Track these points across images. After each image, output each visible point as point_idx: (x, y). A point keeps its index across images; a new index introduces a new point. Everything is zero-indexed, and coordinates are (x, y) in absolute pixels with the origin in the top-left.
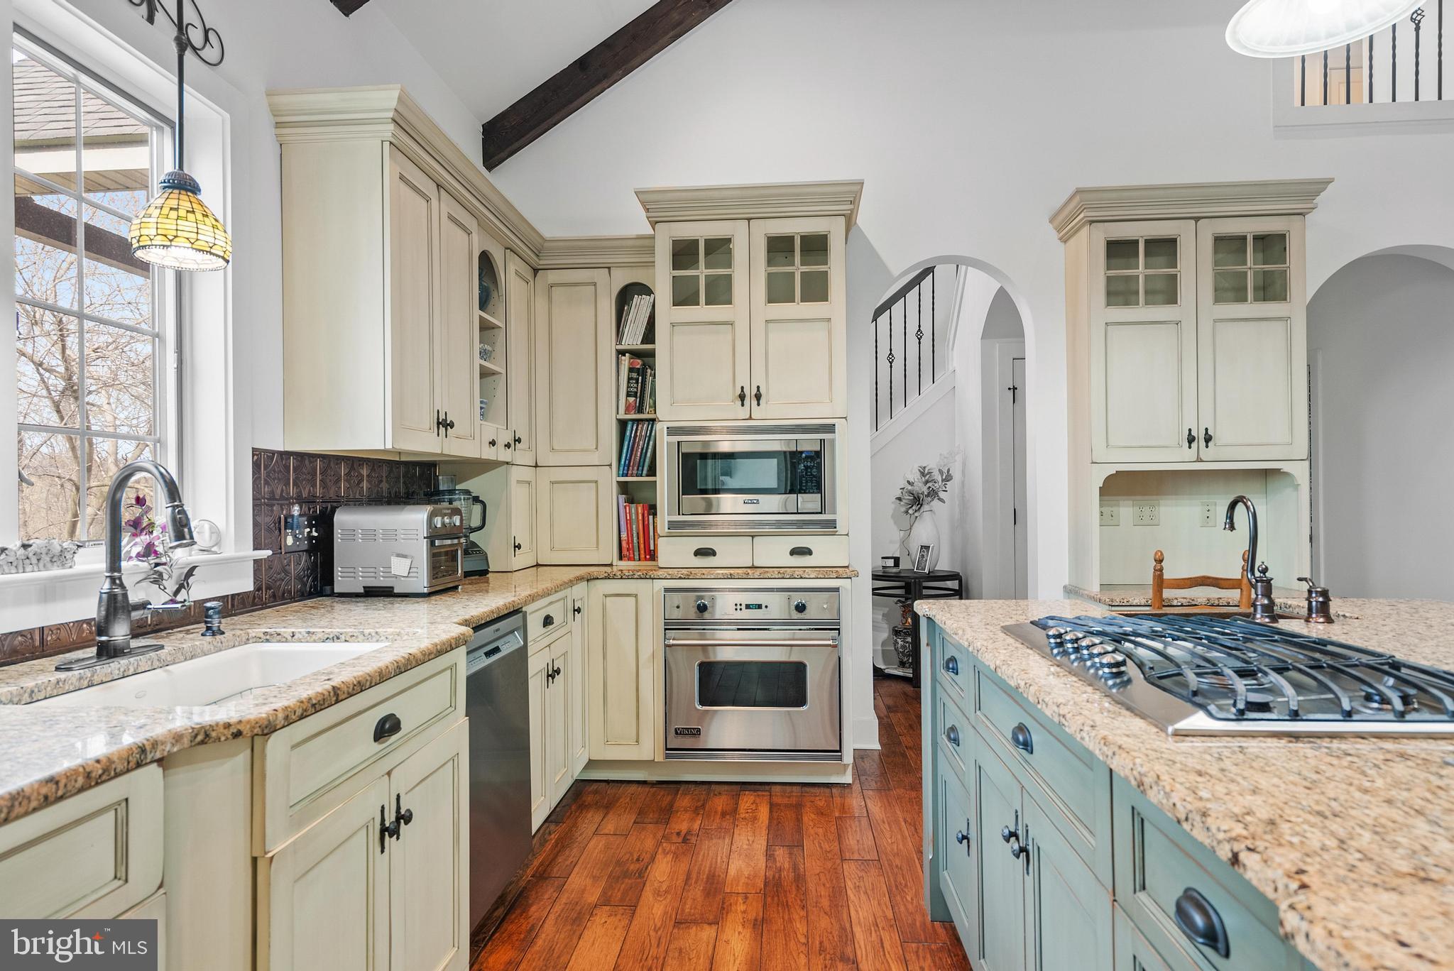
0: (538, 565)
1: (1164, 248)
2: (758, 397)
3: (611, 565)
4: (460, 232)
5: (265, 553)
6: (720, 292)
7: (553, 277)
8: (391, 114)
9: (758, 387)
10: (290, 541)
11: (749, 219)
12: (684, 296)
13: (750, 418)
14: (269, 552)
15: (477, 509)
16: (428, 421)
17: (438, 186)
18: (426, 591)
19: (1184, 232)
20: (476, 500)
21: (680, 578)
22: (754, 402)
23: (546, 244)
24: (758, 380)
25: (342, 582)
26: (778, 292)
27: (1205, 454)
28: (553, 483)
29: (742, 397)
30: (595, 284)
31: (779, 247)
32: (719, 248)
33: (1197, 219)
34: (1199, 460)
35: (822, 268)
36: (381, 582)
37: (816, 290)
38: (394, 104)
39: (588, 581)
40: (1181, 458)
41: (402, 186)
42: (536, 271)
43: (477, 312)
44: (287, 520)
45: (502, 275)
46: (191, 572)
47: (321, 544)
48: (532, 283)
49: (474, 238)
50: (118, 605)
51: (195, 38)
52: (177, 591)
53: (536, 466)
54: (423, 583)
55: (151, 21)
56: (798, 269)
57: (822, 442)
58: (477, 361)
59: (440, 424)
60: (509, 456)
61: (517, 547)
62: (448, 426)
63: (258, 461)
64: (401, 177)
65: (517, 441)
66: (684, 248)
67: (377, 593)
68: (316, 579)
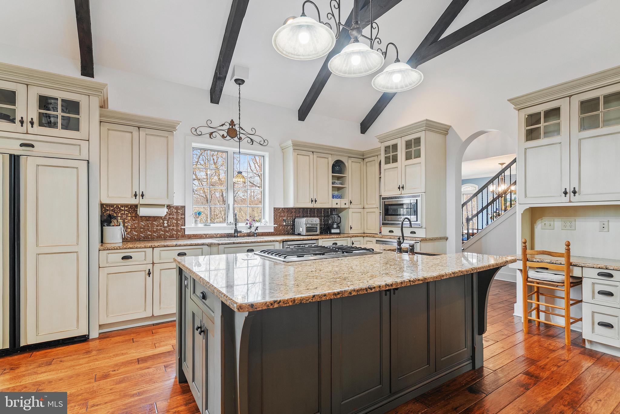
0: (364, 233)
1: (554, 113)
2: (403, 188)
4: (323, 159)
6: (395, 160)
7: (367, 160)
8: (292, 144)
9: (403, 185)
10: (284, 224)
11: (401, 137)
12: (387, 161)
13: (401, 194)
14: (277, 225)
15: (339, 218)
16: (309, 200)
17: (313, 152)
18: (304, 234)
19: (564, 104)
20: (339, 217)
21: (380, 238)
22: (402, 189)
23: (364, 152)
24: (403, 183)
25: (296, 233)
26: (408, 157)
27: (573, 198)
28: (367, 212)
29: (399, 188)
30: (374, 161)
31: (408, 144)
32: (395, 147)
33: (570, 96)
34: (570, 202)
35: (419, 148)
36: (299, 232)
37: (418, 156)
38: (291, 143)
39: (363, 237)
40: (563, 201)
41: (299, 156)
42: (364, 159)
43: (331, 174)
44: (284, 220)
45: (346, 164)
46: (257, 227)
47: (293, 225)
48: (362, 163)
49: (330, 159)
50: (236, 231)
51: (262, 143)
52: (255, 231)
53: (364, 208)
54: (304, 233)
55: (252, 144)
56: (413, 149)
57: (417, 200)
58: (331, 185)
59: (312, 201)
60: (347, 206)
61: (351, 228)
62: (316, 201)
63: (276, 210)
64: (297, 154)
65: (351, 203)
66: (387, 148)
67: (299, 234)
68: (293, 231)
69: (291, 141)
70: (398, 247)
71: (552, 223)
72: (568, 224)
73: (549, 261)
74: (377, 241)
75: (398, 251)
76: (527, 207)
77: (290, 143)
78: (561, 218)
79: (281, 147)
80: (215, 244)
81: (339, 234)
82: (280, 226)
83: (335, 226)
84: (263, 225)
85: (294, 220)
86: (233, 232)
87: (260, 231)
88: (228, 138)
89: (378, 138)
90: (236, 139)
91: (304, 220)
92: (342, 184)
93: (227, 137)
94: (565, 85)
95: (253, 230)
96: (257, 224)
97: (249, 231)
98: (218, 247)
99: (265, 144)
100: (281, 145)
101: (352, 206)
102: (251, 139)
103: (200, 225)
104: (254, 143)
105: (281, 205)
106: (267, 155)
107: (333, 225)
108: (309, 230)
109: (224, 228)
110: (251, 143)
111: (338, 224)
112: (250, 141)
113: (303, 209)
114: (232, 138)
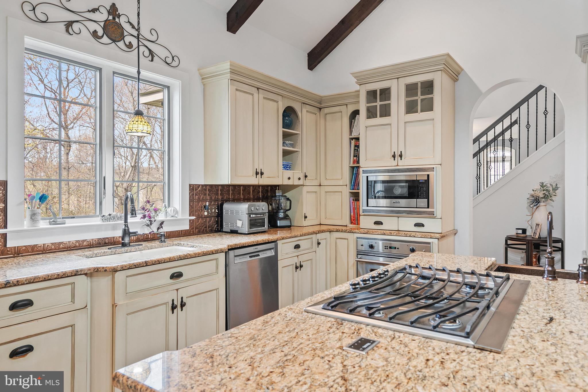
0: (320, 224)
2: (401, 156)
3: (346, 226)
4: (271, 103)
5: (194, 218)
6: (386, 112)
7: (326, 110)
8: (229, 70)
9: (401, 152)
10: (206, 213)
11: (398, 78)
12: (371, 114)
13: (398, 165)
14: (194, 217)
15: (288, 202)
16: (252, 172)
17: (258, 89)
18: (247, 232)
20: (288, 199)
21: (364, 233)
22: (399, 158)
23: (323, 98)
24: (401, 149)
25: (226, 228)
26: (411, 108)
28: (326, 192)
29: (394, 156)
30: (341, 112)
31: (411, 89)
32: (385, 93)
35: (431, 96)
36: (235, 228)
37: (429, 106)
38: (229, 67)
39: (330, 232)
41: (238, 92)
42: (320, 109)
43: (281, 130)
44: (205, 207)
45: (299, 114)
46: (162, 223)
47: (220, 215)
48: (318, 114)
49: (280, 103)
50: (126, 232)
51: (169, 60)
52: (158, 229)
53: (320, 185)
54: (246, 230)
55: (152, 60)
56: (419, 98)
57: (428, 175)
58: (281, 148)
59: (257, 173)
60: (300, 182)
61: (306, 217)
62: (262, 174)
63: (193, 188)
64: (237, 90)
65: (306, 176)
66: (372, 95)
67: (234, 232)
68: (218, 226)
69: (229, 64)
70: (550, 269)
74: (357, 238)
75: (550, 277)
77: (226, 66)
79: (201, 75)
80: (106, 271)
81: (289, 227)
82: (198, 217)
83: (281, 215)
84: (169, 218)
85: (222, 205)
86: (119, 233)
87: (166, 229)
88: (105, 39)
89: (355, 77)
90: (121, 44)
91: (244, 207)
92: (292, 145)
93: (103, 36)
95: (154, 228)
96: (161, 217)
97: (147, 231)
98: (114, 276)
99: (174, 64)
100: (202, 71)
101: (307, 182)
102: (150, 50)
103: (43, 224)
104: (156, 58)
105: (201, 181)
106: (176, 84)
107: (277, 212)
108: (253, 223)
110: (150, 58)
111: (284, 212)
112: (147, 53)
114: (114, 41)
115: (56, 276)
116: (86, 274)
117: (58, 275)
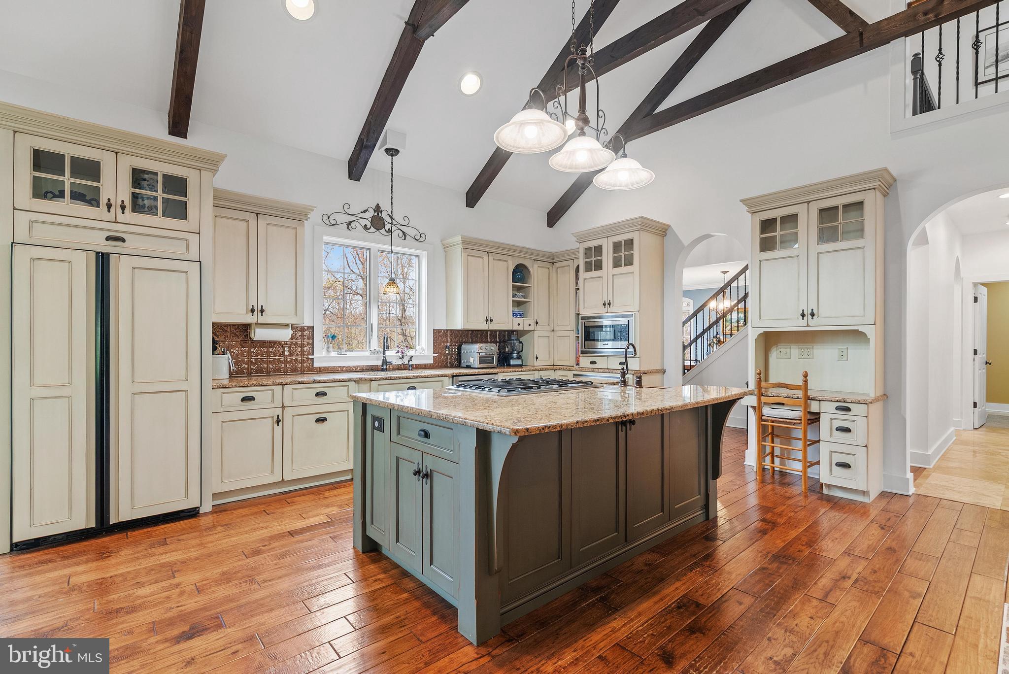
0: (553, 365)
1: (792, 219)
2: (609, 304)
3: (573, 366)
4: (501, 262)
5: (437, 355)
6: (599, 266)
7: (558, 265)
8: (461, 242)
9: (610, 300)
10: (447, 352)
11: (607, 237)
12: (588, 267)
13: (607, 312)
15: (521, 345)
16: (482, 319)
17: (488, 253)
18: (477, 367)
19: (801, 210)
20: (521, 342)
22: (609, 306)
23: (555, 255)
24: (610, 298)
25: (463, 365)
26: (617, 264)
27: (811, 322)
28: (558, 337)
29: (604, 304)
30: (569, 266)
31: (617, 247)
32: (599, 249)
33: (808, 202)
34: (808, 325)
35: (631, 252)
36: (469, 364)
37: (629, 262)
38: (461, 239)
39: (555, 370)
40: (799, 325)
41: (469, 257)
42: (553, 263)
43: (511, 283)
44: (446, 347)
45: (531, 270)
46: (412, 357)
47: (459, 354)
48: (551, 268)
49: (510, 262)
50: (385, 362)
51: (417, 238)
52: (409, 362)
53: (553, 331)
54: (477, 365)
55: (405, 239)
56: (623, 254)
57: (628, 320)
58: (511, 299)
59: (487, 320)
60: (531, 328)
61: (537, 358)
62: (491, 321)
63: (437, 333)
64: (468, 255)
65: (537, 323)
66: (588, 251)
67: (468, 367)
68: (458, 362)
69: (460, 236)
70: (622, 379)
71: (788, 350)
72: (806, 352)
73: (785, 395)
74: (574, 375)
75: (622, 385)
76: (762, 331)
77: (458, 239)
78: (799, 344)
79: (443, 245)
80: (366, 380)
81: (521, 366)
82: (441, 354)
83: (515, 355)
84: (418, 354)
85: (461, 346)
86: (380, 363)
87: (414, 362)
88: (372, 230)
89: (575, 237)
90: (383, 231)
91: (476, 347)
92: (524, 297)
93: (370, 228)
94: (803, 189)
95: (406, 361)
96: (411, 353)
97: (400, 362)
98: (370, 384)
99: (422, 239)
100: (443, 242)
101: (538, 328)
102: (403, 232)
103: (334, 354)
104: (407, 237)
105: (443, 326)
106: (424, 255)
107: (512, 353)
108: (482, 360)
109: (367, 358)
110: (403, 238)
111: (518, 353)
112: (401, 234)
113: (472, 331)
114: (378, 230)
115: (338, 380)
116: (355, 381)
117: (340, 380)
